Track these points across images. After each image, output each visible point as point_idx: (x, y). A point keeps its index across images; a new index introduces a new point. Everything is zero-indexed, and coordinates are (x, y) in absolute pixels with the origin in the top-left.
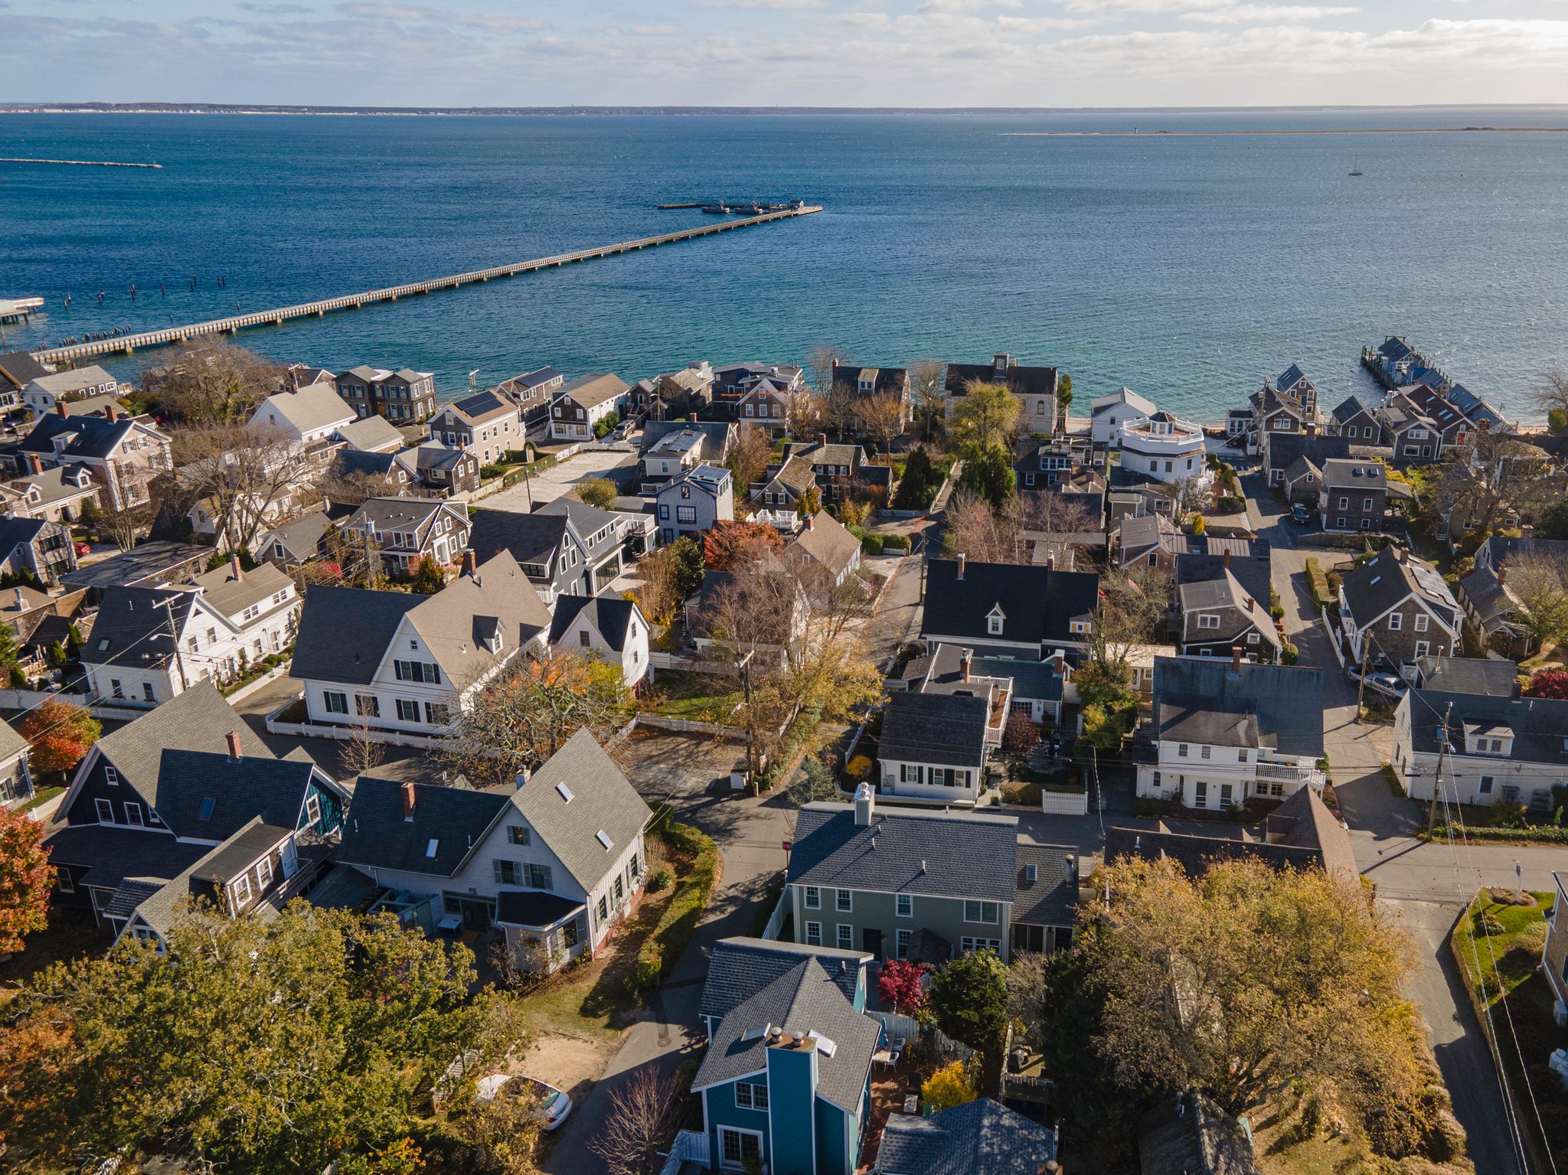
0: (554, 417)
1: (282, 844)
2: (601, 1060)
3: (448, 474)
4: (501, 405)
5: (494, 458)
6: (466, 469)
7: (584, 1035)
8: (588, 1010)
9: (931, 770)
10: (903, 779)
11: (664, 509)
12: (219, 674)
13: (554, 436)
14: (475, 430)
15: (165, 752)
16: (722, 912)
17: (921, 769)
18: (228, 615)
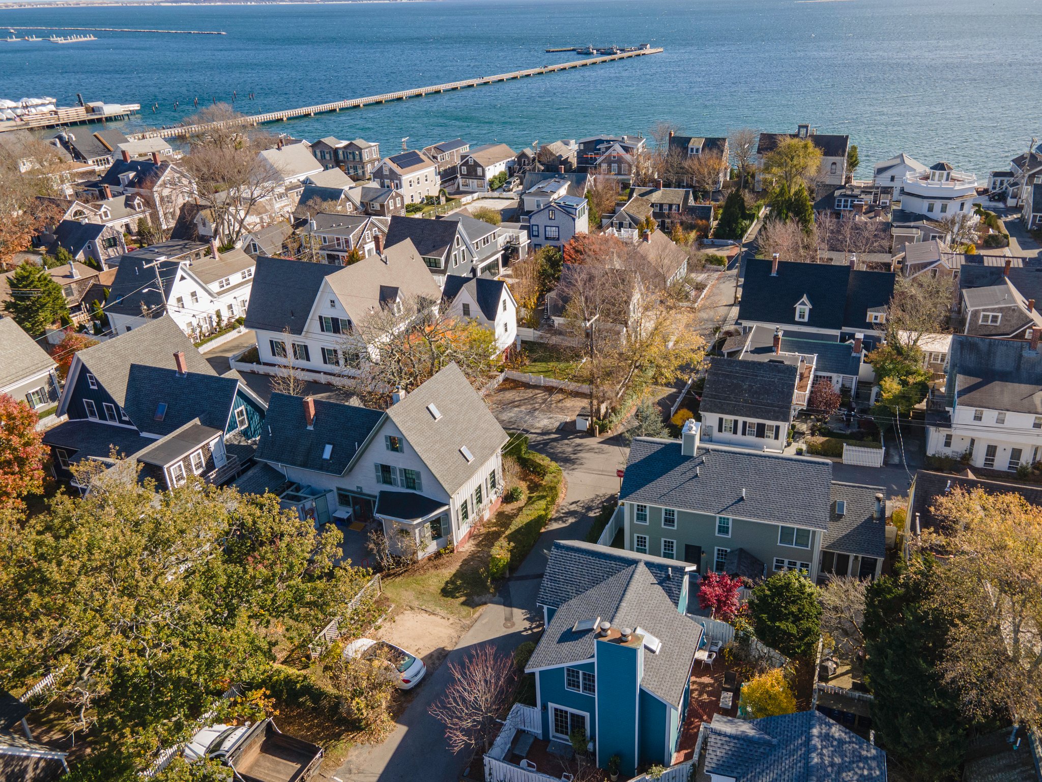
0: (461, 174)
1: (213, 442)
2: (455, 634)
3: (382, 206)
4: (423, 161)
5: (417, 200)
6: (395, 204)
7: (443, 613)
8: (446, 592)
9: (745, 423)
10: (720, 430)
11: (535, 228)
12: (201, 327)
13: (461, 188)
14: (406, 178)
15: (133, 366)
16: (564, 522)
17: (736, 422)
18: (206, 283)
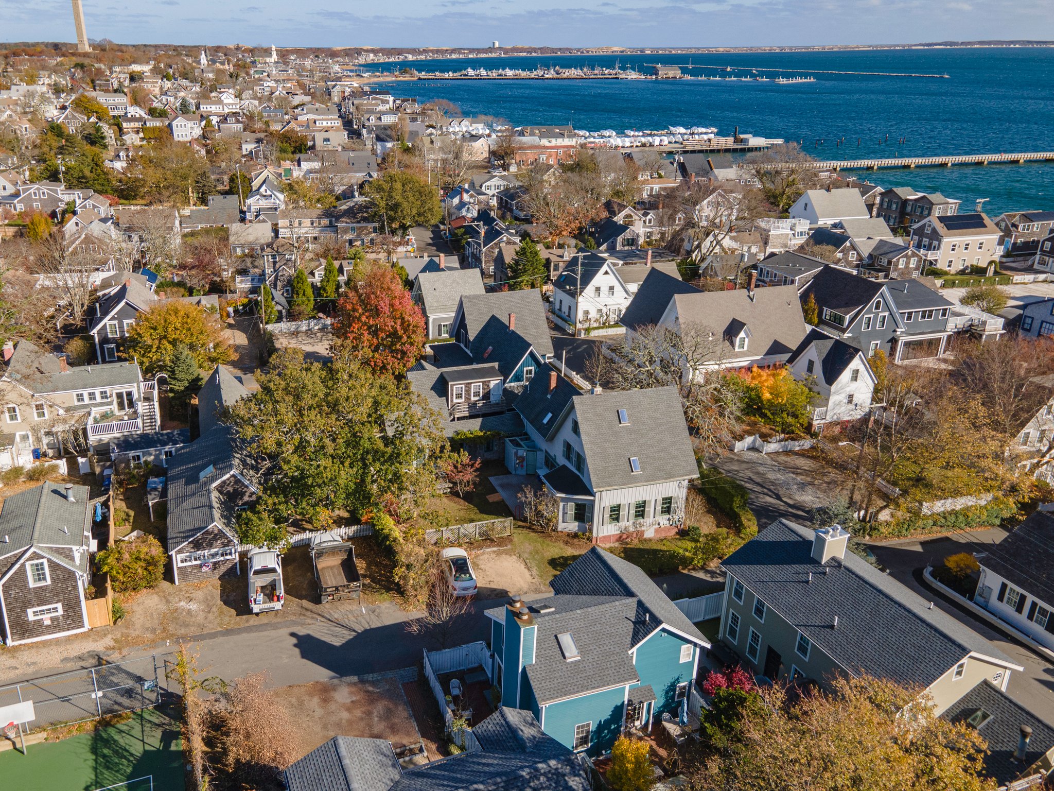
0: (1042, 250)
1: (494, 382)
2: (525, 590)
3: (890, 262)
4: (985, 226)
5: (958, 266)
6: (908, 263)
7: (535, 571)
8: (553, 563)
9: (1034, 605)
10: (1001, 598)
11: (1029, 321)
12: (608, 316)
13: (1036, 266)
14: (946, 240)
15: (493, 317)
17: (1023, 598)
